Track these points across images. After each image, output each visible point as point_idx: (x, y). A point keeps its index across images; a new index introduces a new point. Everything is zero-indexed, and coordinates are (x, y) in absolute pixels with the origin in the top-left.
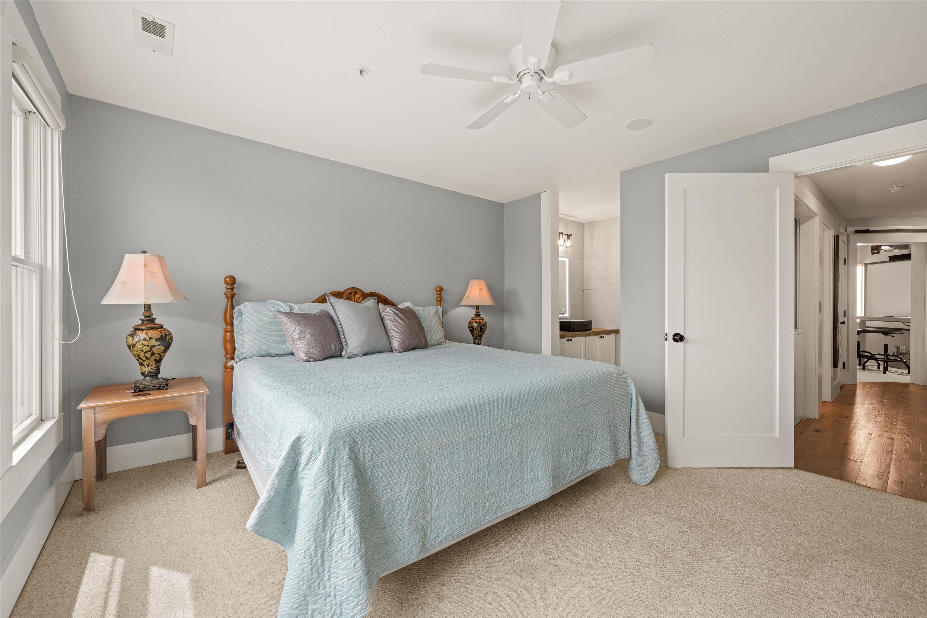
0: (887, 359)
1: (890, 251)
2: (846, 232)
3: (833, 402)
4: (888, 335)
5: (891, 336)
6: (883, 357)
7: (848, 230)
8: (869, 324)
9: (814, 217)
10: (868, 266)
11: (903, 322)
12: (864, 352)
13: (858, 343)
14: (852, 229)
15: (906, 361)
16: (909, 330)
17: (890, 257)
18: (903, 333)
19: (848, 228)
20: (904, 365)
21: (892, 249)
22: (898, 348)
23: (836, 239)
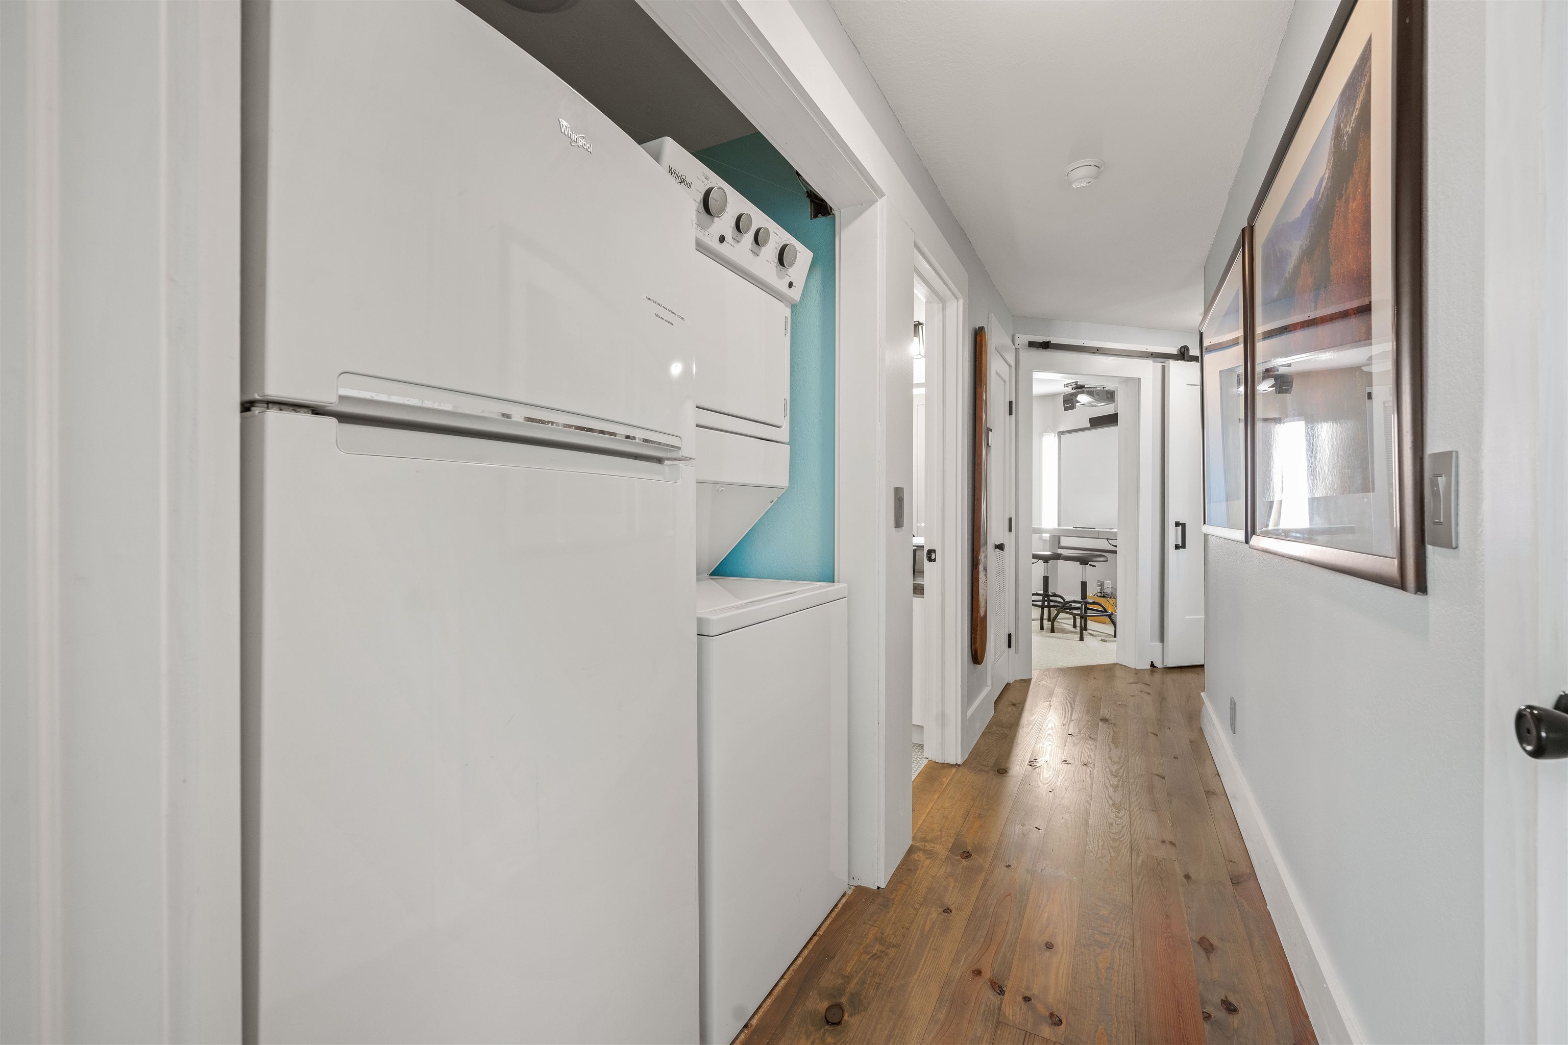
0: (1087, 609)
1: (1091, 405)
2: (1014, 344)
3: (965, 763)
4: (1087, 564)
5: (1091, 565)
6: (1079, 605)
7: (1017, 341)
8: (1065, 541)
9: (873, 202)
10: (1063, 437)
11: (1107, 539)
12: (1055, 595)
13: (1046, 579)
14: (1023, 339)
15: (1112, 614)
16: (1115, 552)
17: (1091, 420)
18: (1107, 561)
19: (1017, 336)
20: (1108, 619)
21: (1092, 402)
22: (1102, 585)
23: (978, 338)
